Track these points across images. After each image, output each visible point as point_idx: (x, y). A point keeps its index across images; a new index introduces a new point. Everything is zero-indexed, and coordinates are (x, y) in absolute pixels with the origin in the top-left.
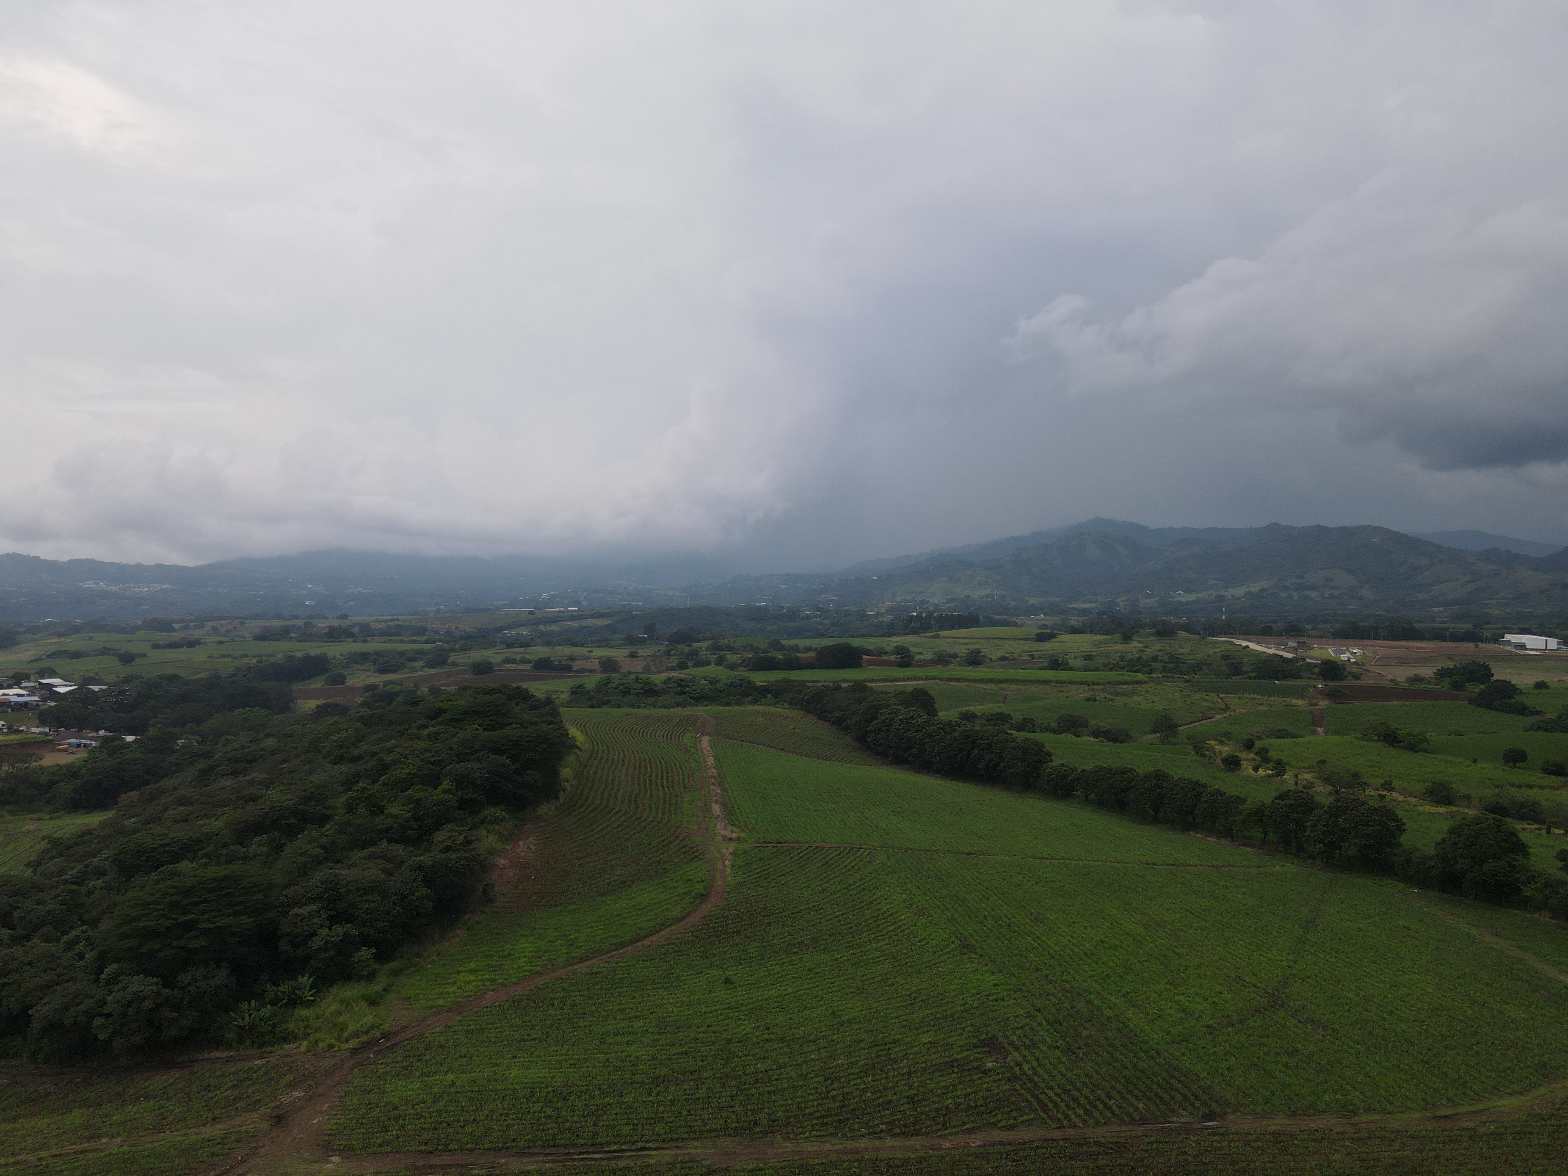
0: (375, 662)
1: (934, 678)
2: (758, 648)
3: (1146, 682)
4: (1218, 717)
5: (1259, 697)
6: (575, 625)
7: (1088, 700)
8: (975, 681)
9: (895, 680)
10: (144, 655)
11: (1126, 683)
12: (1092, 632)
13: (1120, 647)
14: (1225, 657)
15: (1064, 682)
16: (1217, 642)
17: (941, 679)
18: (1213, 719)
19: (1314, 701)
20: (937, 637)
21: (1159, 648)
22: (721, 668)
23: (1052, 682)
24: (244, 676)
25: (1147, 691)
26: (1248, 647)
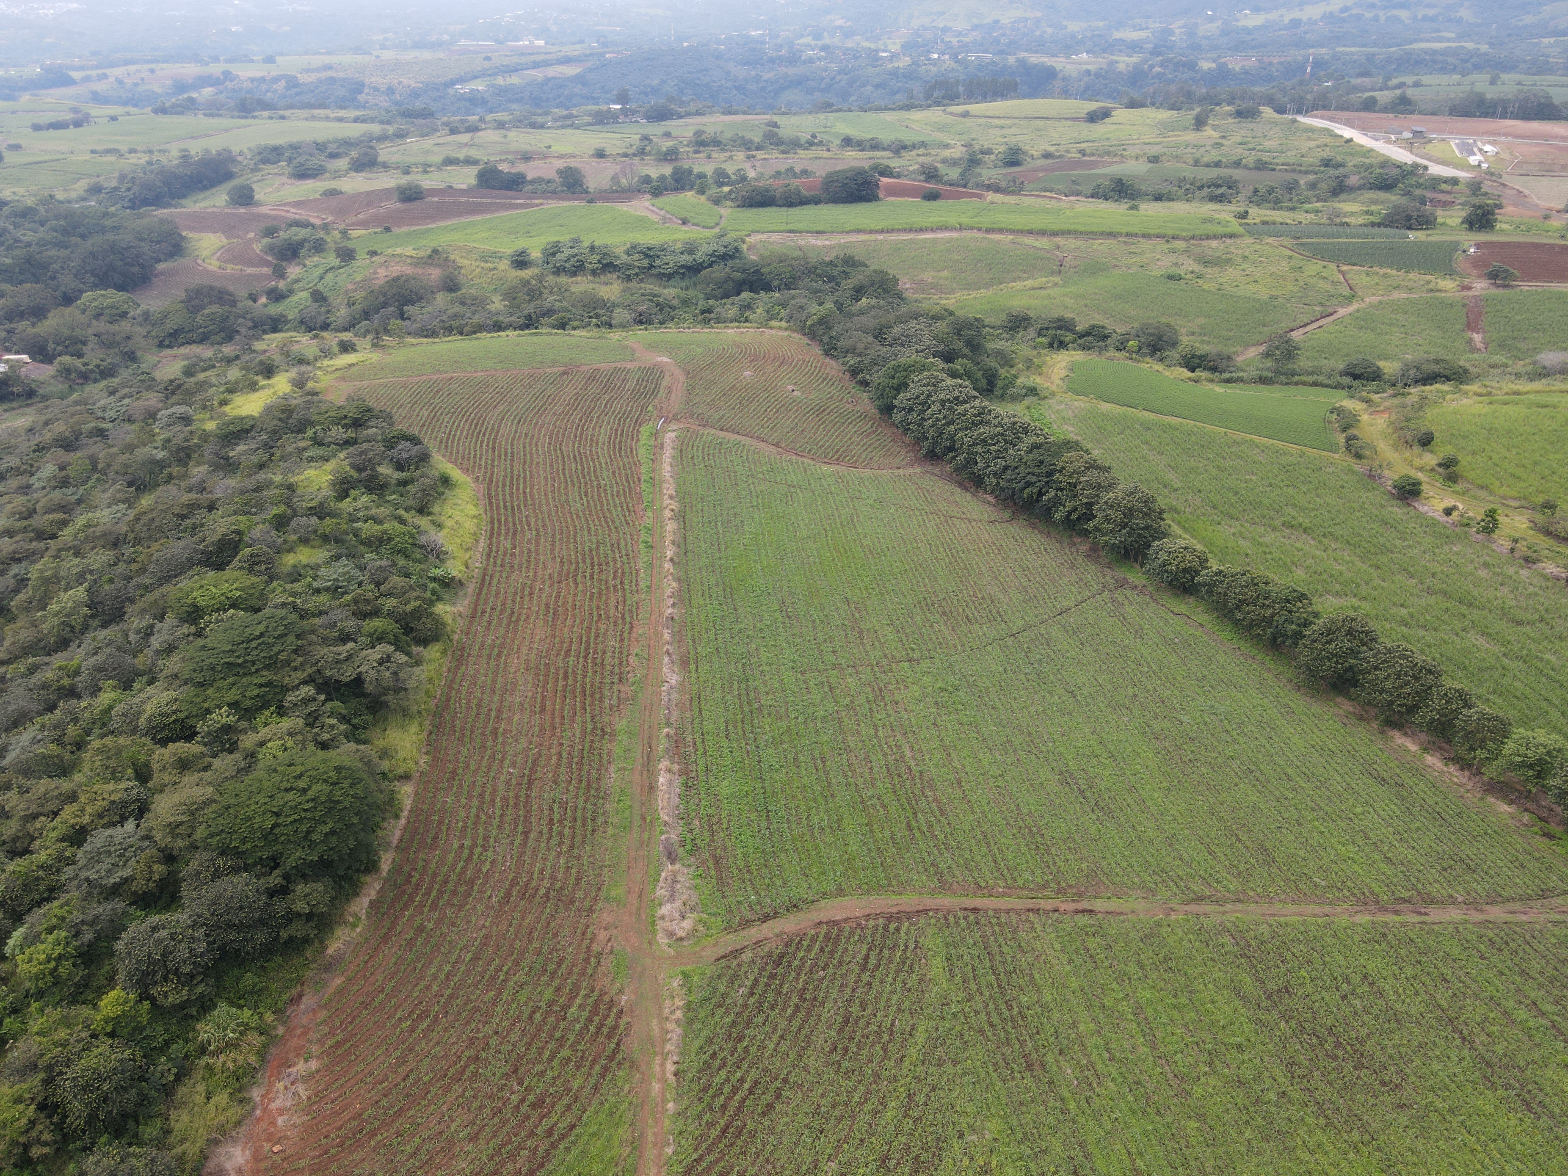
0: (290, 160)
1: (971, 228)
2: (751, 142)
3: (1241, 236)
4: (1342, 312)
5: (1394, 272)
6: (538, 74)
7: (1171, 278)
8: (1021, 232)
9: (921, 230)
10: (17, 147)
11: (1215, 237)
12: (1153, 104)
13: (1191, 136)
14: (1327, 163)
15: (1136, 235)
16: (1312, 130)
17: (979, 229)
18: (1335, 317)
19: (1467, 281)
20: (966, 115)
21: (1239, 139)
22: (703, 198)
23: (1120, 234)
24: (129, 189)
25: (1245, 258)
26: (1351, 140)
